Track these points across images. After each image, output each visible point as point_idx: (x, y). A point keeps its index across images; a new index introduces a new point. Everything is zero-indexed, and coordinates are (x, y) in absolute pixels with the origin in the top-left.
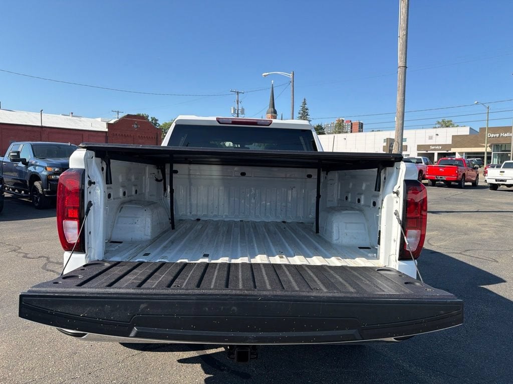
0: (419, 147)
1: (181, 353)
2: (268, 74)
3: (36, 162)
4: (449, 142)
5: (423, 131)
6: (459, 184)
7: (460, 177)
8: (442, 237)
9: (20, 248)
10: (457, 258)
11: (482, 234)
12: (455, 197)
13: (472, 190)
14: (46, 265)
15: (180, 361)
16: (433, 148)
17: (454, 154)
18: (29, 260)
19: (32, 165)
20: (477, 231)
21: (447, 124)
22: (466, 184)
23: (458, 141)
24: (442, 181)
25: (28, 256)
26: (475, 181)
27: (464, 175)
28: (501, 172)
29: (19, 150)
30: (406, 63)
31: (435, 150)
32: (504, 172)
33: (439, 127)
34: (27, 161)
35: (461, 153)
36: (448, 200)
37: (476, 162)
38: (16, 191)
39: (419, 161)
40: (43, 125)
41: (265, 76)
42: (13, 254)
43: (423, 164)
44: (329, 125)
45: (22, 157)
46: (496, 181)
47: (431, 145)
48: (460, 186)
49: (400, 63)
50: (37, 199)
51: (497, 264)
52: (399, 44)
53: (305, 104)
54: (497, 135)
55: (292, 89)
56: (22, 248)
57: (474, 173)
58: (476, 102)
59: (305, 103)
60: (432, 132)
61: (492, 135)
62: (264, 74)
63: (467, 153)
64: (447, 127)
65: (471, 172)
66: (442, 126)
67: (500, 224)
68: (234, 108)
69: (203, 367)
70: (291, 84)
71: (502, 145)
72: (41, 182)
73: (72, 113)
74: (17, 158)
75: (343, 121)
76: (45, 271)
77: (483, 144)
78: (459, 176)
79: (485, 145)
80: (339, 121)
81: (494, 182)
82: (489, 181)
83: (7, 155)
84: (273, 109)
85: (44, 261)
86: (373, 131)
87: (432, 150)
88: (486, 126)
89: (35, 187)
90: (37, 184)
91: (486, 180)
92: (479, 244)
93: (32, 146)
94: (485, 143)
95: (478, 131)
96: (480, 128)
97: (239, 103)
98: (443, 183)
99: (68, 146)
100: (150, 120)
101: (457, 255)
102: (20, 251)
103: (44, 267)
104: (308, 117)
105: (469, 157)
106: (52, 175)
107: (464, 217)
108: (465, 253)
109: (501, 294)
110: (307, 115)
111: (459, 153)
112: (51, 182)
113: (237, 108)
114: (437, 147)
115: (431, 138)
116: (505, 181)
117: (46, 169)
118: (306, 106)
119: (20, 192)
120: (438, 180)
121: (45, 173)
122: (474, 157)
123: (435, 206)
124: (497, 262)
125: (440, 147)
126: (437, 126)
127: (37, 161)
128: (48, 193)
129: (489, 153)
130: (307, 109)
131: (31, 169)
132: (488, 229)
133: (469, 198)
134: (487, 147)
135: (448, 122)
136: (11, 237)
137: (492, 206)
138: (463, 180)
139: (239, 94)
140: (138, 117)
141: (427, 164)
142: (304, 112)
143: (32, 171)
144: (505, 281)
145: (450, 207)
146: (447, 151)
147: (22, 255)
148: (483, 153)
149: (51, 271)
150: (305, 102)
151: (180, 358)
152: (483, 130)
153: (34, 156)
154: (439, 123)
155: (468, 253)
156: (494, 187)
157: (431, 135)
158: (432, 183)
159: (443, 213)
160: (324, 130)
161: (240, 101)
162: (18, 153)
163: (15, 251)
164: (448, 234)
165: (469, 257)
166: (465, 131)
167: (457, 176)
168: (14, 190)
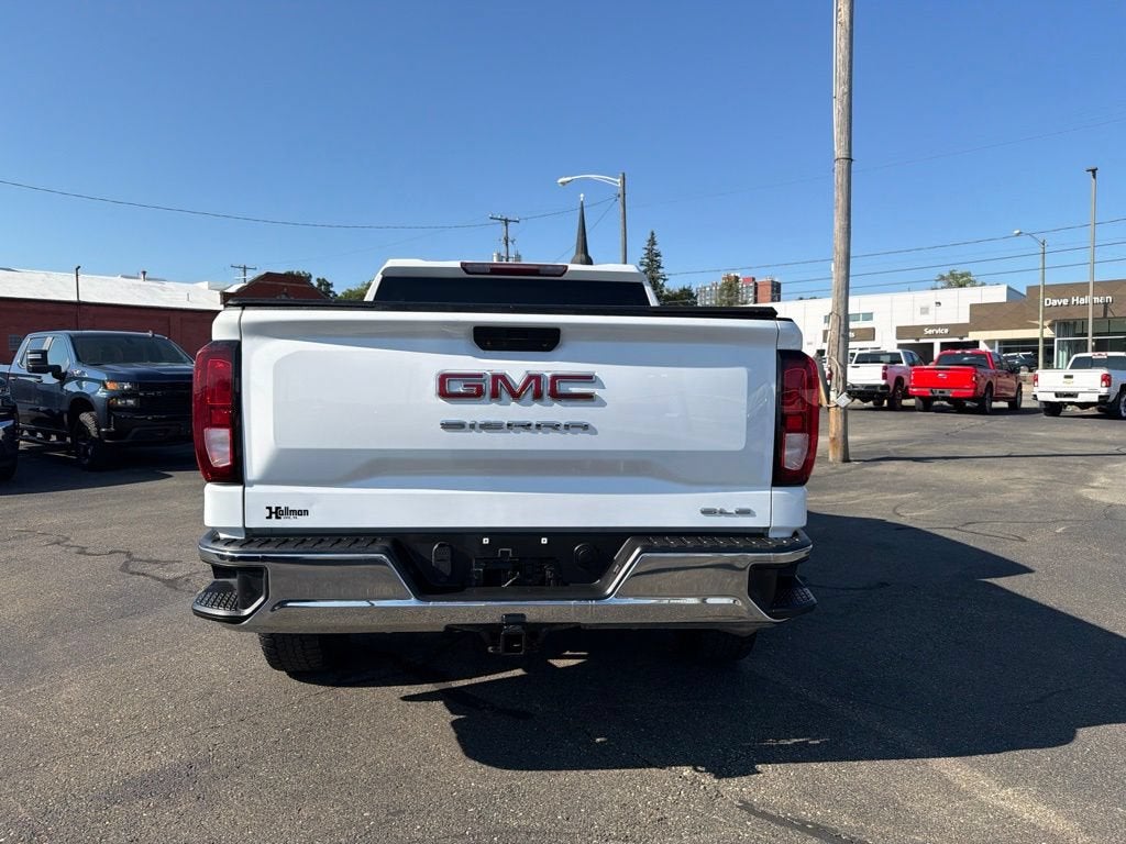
0: (902, 332)
1: (405, 687)
2: (569, 179)
3: (83, 373)
4: (965, 318)
5: (907, 296)
6: (980, 405)
7: (981, 389)
8: (926, 502)
9: (68, 539)
10: (946, 536)
11: (1008, 495)
12: (968, 431)
13: (1007, 417)
14: (128, 566)
15: (405, 698)
16: (931, 332)
17: (976, 344)
18: (91, 558)
19: (75, 378)
20: (998, 490)
21: (959, 281)
22: (995, 405)
23: (983, 315)
24: (944, 399)
25: (88, 551)
26: (1016, 398)
27: (990, 384)
28: (1066, 377)
29: (45, 347)
30: (850, 150)
31: (935, 336)
32: (1071, 377)
33: (942, 288)
34: (63, 370)
35: (990, 343)
36: (951, 436)
37: (1021, 360)
38: (39, 435)
39: (895, 359)
40: (82, 299)
41: (563, 183)
42: (57, 550)
43: (904, 364)
44: (708, 289)
45: (51, 362)
46: (1057, 395)
47: (926, 326)
48: (982, 409)
49: (839, 151)
50: (86, 448)
51: (1023, 544)
52: (835, 112)
53: (654, 244)
54: (1065, 302)
55: (622, 211)
56: (72, 539)
57: (1011, 382)
58: (1017, 232)
59: (652, 242)
60: (928, 297)
61: (1055, 302)
62: (560, 181)
63: (1002, 342)
64: (961, 286)
65: (1007, 380)
66: (950, 286)
67: (1049, 477)
68: (499, 255)
69: (447, 705)
70: (620, 199)
71: (1075, 323)
72: (94, 413)
73: (144, 273)
74: (40, 364)
75: (737, 278)
76: (126, 574)
77: (1036, 322)
78: (979, 389)
79: (1040, 323)
80: (728, 278)
81: (1052, 398)
82: (1041, 397)
83: (17, 360)
84: (583, 256)
85: (124, 559)
86: (801, 299)
87: (929, 336)
88: (1041, 284)
89: (82, 425)
90: (86, 417)
91: (1035, 396)
92: (997, 512)
93: (73, 339)
94: (1038, 319)
95: (1024, 292)
96: (1029, 288)
97: (510, 243)
98: (945, 403)
99: (147, 337)
100: (316, 284)
101: (947, 531)
102: (69, 543)
103: (125, 568)
104: (660, 271)
105: (1007, 351)
106: (117, 398)
107: (978, 466)
108: (964, 528)
109: (1017, 591)
110: (659, 267)
111: (986, 342)
112: (117, 414)
113: (505, 255)
114: (939, 331)
115: (925, 311)
116: (1074, 395)
117: (105, 387)
118: (655, 247)
119: (47, 436)
120: (937, 398)
121: (101, 394)
122: (1018, 350)
123: (922, 447)
124: (1025, 541)
125: (946, 331)
126: (940, 284)
127: (84, 369)
128: (109, 435)
129: (1049, 341)
130: (658, 255)
131: (71, 387)
132: (1021, 487)
133: (997, 432)
134: (1044, 327)
135: (963, 276)
136: (44, 521)
137: (1040, 446)
138: (988, 395)
139: (510, 224)
140: (289, 277)
141: (912, 365)
142: (652, 261)
143: (74, 391)
144: (1029, 571)
145: (953, 449)
146: (961, 338)
147: (76, 550)
148: (1036, 341)
149: (138, 574)
150: (653, 238)
151: (405, 694)
152: (1033, 290)
153: (78, 359)
154: (942, 278)
155: (970, 528)
156: (1053, 409)
157: (924, 305)
158: (925, 404)
159: (936, 462)
160: (695, 298)
161: (510, 238)
162: (44, 353)
163: (58, 544)
164: (938, 497)
165: (970, 535)
166: (997, 294)
167: (976, 389)
168: (33, 433)
